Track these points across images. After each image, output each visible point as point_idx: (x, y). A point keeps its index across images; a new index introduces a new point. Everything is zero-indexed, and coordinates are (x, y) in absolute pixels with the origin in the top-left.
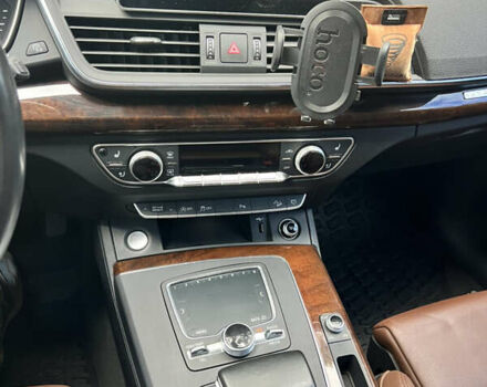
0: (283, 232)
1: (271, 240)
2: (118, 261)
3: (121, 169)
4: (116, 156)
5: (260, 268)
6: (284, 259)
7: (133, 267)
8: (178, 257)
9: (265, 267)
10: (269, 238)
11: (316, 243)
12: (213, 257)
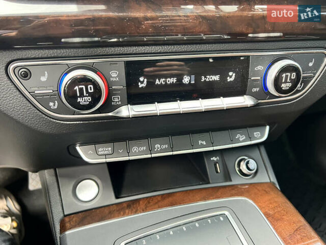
0: (240, 171)
1: (231, 180)
2: (65, 216)
3: (51, 97)
4: (43, 79)
5: (226, 213)
6: (251, 201)
7: (81, 223)
8: (132, 207)
9: (234, 213)
10: (228, 177)
11: (274, 179)
12: (172, 204)
